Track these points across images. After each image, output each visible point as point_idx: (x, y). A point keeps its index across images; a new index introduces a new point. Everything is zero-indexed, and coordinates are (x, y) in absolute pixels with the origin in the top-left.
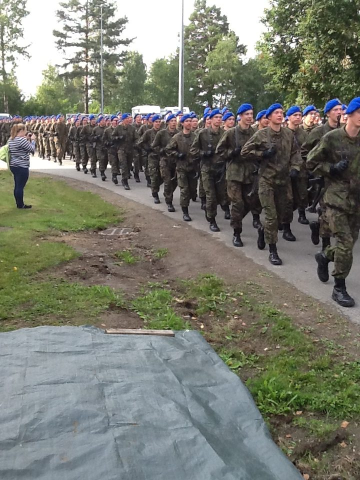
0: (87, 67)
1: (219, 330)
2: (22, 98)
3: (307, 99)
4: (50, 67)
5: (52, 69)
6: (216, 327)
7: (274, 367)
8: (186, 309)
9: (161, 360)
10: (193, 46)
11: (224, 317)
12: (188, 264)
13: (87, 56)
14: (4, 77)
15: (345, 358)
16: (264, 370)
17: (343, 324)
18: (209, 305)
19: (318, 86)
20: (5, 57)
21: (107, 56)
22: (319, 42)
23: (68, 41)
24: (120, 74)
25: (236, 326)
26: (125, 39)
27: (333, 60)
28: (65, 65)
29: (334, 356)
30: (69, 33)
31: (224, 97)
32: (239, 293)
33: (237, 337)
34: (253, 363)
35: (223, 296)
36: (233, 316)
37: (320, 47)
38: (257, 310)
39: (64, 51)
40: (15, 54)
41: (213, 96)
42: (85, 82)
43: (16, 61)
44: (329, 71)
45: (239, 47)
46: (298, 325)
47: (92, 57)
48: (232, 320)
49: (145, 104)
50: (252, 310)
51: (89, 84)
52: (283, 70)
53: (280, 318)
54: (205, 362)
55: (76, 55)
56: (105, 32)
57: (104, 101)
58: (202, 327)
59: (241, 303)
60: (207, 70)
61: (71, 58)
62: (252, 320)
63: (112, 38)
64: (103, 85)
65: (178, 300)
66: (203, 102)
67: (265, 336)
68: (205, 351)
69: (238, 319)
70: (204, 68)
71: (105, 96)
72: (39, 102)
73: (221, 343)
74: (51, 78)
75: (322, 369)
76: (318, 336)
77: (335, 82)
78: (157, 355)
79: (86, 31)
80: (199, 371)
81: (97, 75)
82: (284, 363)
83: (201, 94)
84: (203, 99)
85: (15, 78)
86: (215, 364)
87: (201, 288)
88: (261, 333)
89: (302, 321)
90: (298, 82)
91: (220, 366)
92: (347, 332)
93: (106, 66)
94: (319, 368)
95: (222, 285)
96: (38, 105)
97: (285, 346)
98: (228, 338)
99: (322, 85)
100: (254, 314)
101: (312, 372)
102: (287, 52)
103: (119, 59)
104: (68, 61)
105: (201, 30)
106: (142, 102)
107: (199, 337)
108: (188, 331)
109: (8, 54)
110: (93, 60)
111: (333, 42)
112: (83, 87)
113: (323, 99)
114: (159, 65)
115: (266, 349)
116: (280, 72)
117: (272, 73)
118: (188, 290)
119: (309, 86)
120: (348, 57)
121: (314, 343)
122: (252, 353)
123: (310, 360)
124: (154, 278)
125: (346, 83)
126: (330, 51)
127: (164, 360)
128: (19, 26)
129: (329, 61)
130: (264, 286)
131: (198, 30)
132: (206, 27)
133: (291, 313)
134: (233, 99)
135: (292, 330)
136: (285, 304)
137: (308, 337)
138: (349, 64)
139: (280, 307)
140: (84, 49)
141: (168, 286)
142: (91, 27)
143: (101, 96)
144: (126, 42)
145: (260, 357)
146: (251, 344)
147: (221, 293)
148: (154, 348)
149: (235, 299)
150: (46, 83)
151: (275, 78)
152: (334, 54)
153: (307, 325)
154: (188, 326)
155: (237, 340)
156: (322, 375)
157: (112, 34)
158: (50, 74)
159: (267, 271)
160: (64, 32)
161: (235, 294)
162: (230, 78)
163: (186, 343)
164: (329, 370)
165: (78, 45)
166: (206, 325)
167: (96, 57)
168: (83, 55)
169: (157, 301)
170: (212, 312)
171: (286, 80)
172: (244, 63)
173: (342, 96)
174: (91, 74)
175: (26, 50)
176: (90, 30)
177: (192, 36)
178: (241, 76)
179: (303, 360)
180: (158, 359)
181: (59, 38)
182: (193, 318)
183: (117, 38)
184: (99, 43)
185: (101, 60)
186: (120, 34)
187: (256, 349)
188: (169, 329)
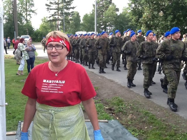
0: (58, 18)
1: (125, 120)
2: (33, 30)
3: (145, 28)
4: (44, 18)
5: (45, 18)
6: (124, 119)
7: (151, 135)
8: (110, 111)
9: (105, 133)
10: (98, 9)
11: (126, 114)
12: (107, 93)
13: (58, 13)
14: (27, 22)
15: (180, 131)
16: (147, 136)
17: (176, 117)
18: (119, 109)
19: (150, 23)
20: (27, 14)
21: (66, 13)
22: (150, 6)
23: (51, 8)
24: (71, 20)
25: (132, 118)
26: (73, 7)
27: (155, 13)
28: (50, 17)
29: (176, 130)
30: (52, 5)
31: (111, 28)
32: (131, 104)
33: (133, 123)
34: (142, 133)
35: (124, 106)
36: (130, 114)
37: (150, 8)
38: (140, 112)
39: (50, 12)
40: (31, 13)
41: (107, 27)
42: (57, 23)
43: (31, 16)
44: (154, 17)
45: (116, 9)
46: (158, 118)
47: (60, 14)
48: (130, 116)
49: (81, 31)
50: (137, 111)
51: (59, 24)
52: (136, 17)
53: (150, 115)
54: (123, 133)
55: (54, 13)
56: (65, 4)
57: (65, 30)
58: (118, 118)
59: (132, 109)
60: (104, 18)
61: (52, 14)
62: (138, 116)
63: (68, 6)
64: (64, 24)
65: (106, 108)
66: (103, 30)
67: (145, 122)
68: (122, 128)
69: (132, 115)
70: (103, 17)
71: (65, 28)
72: (40, 31)
73: (127, 125)
74: (45, 22)
75: (172, 136)
76: (167, 122)
77: (157, 21)
78: (103, 130)
79: (58, 4)
80: (121, 137)
81: (62, 20)
82: (155, 133)
83: (102, 27)
84: (103, 29)
85: (31, 22)
86: (127, 134)
87: (115, 103)
88: (143, 121)
89: (159, 116)
90: (142, 21)
91: (129, 135)
92: (179, 120)
93: (66, 17)
94: (170, 136)
95: (123, 101)
96: (39, 32)
97: (154, 126)
98: (129, 123)
99: (152, 23)
100: (139, 113)
101: (168, 137)
102: (137, 10)
103: (70, 14)
104: (51, 15)
105: (101, 3)
106: (79, 31)
107: (118, 123)
108: (113, 120)
109: (28, 13)
110: (60, 15)
111: (156, 6)
112: (57, 25)
113: (152, 28)
114: (86, 16)
115: (146, 128)
116: (134, 18)
117: (131, 18)
118: (110, 103)
119: (146, 23)
120: (162, 12)
121: (166, 125)
122: (141, 129)
123: (166, 132)
124: (95, 98)
125: (161, 21)
126: (154, 9)
127: (106, 132)
128: (32, 3)
129: (154, 13)
130: (140, 101)
131: (100, 3)
132: (103, 2)
133: (154, 113)
134: (114, 28)
135: (156, 120)
136: (151, 109)
137: (163, 122)
138: (162, 14)
139: (149, 110)
140: (57, 11)
141: (101, 102)
142: (60, 2)
143: (63, 28)
144: (73, 8)
145: (145, 131)
146: (139, 125)
147: (123, 105)
148: (101, 128)
149: (129, 107)
150: (43, 24)
151: (133, 20)
152: (156, 10)
153: (161, 117)
154: (112, 119)
155: (133, 124)
156: (172, 139)
157: (68, 5)
158: (44, 20)
159: (140, 95)
160: (50, 4)
161: (129, 105)
162: (113, 20)
163: (114, 125)
164: (175, 137)
165: (55, 9)
166: (119, 118)
167: (62, 13)
168: (57, 13)
169: (98, 108)
170: (121, 112)
171: (137, 21)
172: (118, 15)
173: (160, 26)
174: (60, 20)
175: (35, 11)
176: (60, 4)
177: (98, 5)
178: (118, 20)
179: (163, 132)
180: (104, 132)
181: (48, 7)
182: (113, 115)
183: (70, 7)
184: (63, 8)
185: (64, 15)
186: (71, 5)
187: (142, 128)
188: (105, 119)
